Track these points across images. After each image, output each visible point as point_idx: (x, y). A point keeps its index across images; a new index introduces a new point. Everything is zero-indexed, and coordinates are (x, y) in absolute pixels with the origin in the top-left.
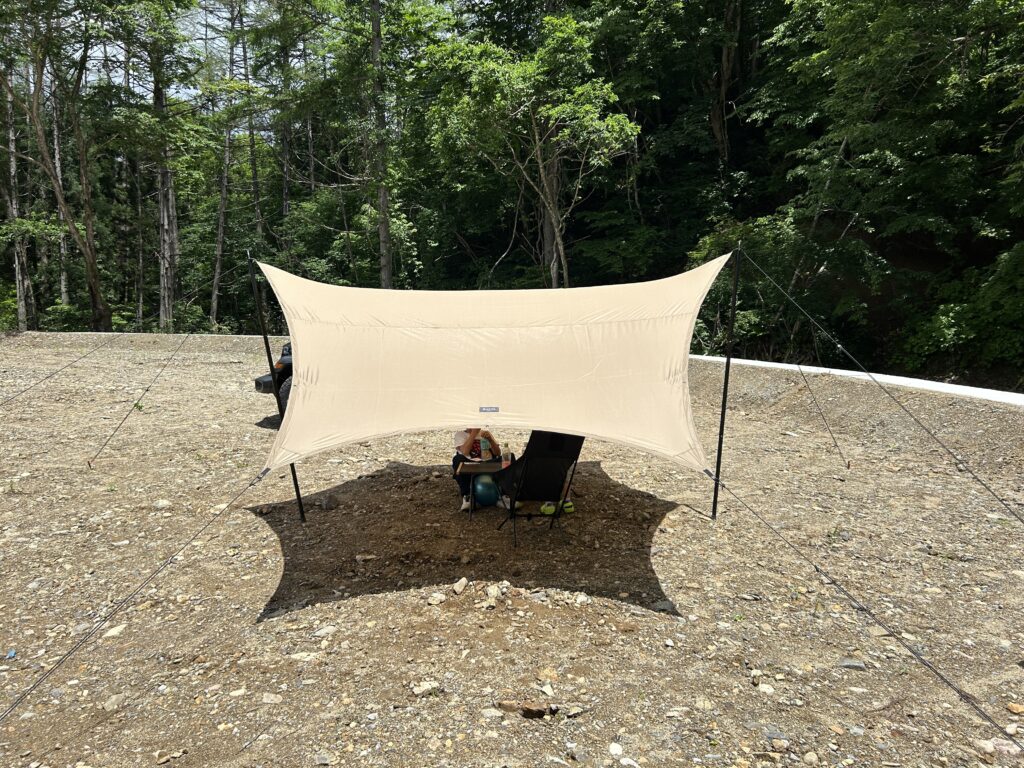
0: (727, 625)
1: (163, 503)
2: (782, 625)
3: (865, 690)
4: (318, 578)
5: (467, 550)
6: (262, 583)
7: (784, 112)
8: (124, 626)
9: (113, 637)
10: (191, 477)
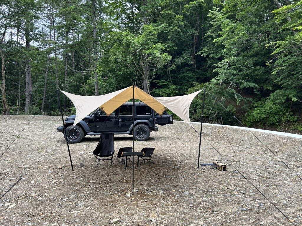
0: (205, 199)
1: (27, 166)
2: (221, 198)
3: (248, 217)
4: (78, 188)
5: (125, 179)
6: (60, 190)
8: (15, 204)
9: (12, 208)
10: (36, 158)
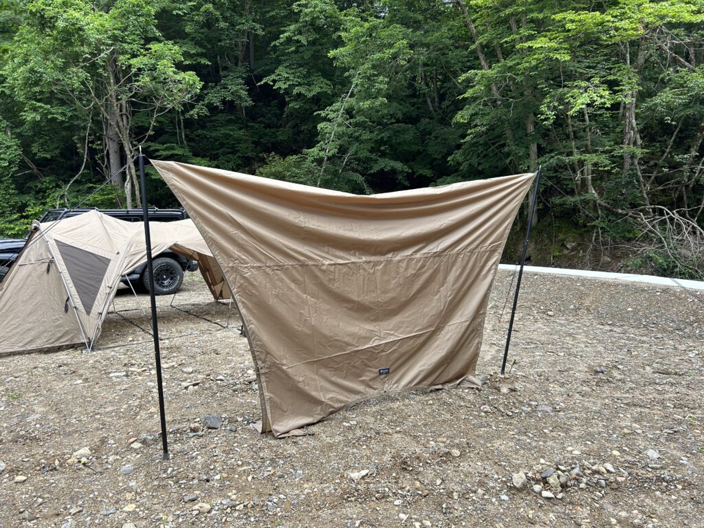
7: (297, 85)
